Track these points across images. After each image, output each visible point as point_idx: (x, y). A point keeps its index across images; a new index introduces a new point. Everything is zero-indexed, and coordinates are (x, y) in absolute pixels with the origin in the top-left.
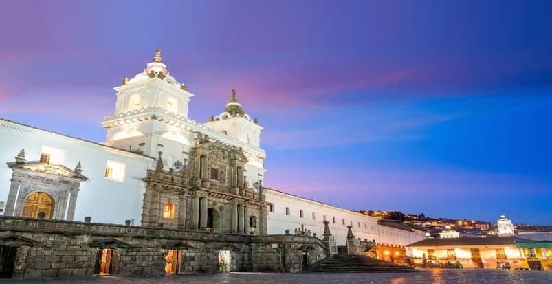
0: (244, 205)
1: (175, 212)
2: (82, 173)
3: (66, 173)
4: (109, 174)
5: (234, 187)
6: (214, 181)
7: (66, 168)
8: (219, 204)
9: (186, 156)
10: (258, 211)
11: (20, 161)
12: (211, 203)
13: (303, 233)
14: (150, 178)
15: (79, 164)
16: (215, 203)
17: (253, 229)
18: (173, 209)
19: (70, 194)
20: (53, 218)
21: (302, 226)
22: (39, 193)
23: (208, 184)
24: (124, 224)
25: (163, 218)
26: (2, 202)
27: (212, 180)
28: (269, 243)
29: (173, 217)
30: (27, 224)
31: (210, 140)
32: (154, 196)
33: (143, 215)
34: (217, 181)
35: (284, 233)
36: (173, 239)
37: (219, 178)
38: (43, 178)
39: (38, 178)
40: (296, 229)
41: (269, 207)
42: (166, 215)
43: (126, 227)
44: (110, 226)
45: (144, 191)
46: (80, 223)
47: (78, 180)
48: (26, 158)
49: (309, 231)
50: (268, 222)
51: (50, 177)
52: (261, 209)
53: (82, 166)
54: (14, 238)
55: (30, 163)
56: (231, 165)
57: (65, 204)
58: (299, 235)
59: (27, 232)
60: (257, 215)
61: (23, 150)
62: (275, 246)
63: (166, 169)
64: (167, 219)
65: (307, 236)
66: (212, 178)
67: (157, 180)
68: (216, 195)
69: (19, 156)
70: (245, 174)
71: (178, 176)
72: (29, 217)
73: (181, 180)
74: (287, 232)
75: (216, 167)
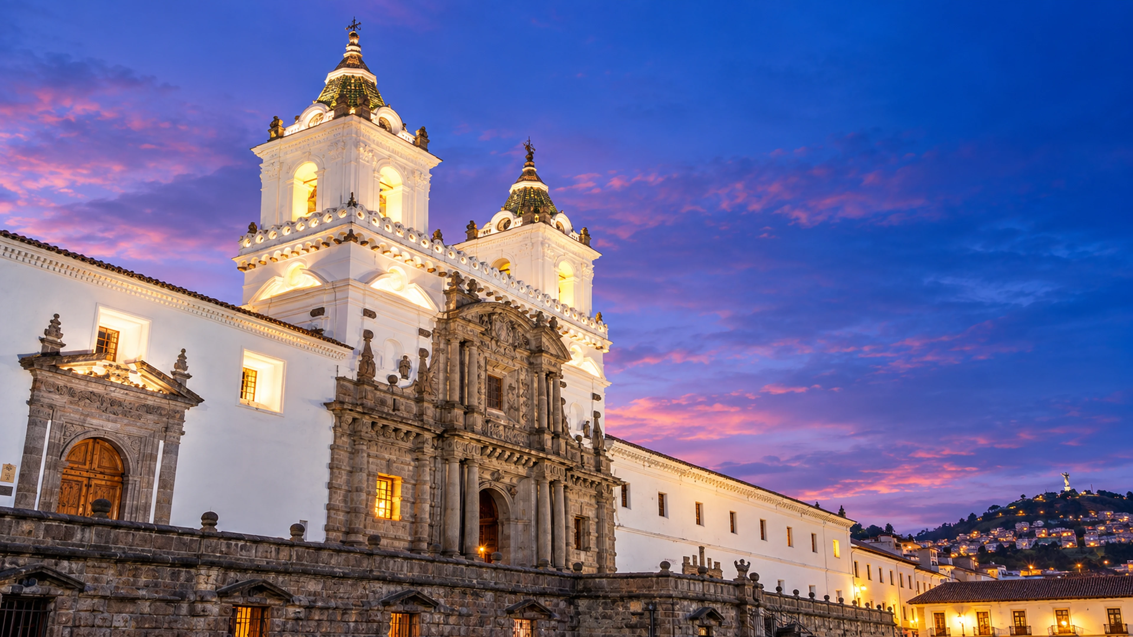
0: (563, 483)
1: (404, 500)
2: (189, 384)
3: (154, 386)
4: (250, 390)
5: (540, 431)
6: (495, 411)
7: (152, 370)
8: (507, 480)
9: (427, 343)
10: (593, 501)
11: (49, 348)
12: (487, 476)
13: (702, 570)
14: (342, 403)
15: (182, 357)
16: (497, 476)
17: (583, 556)
18: (398, 492)
19: (162, 443)
20: (127, 517)
21: (702, 549)
22: (95, 439)
23: (478, 421)
24: (287, 536)
25: (376, 521)
26: (9, 467)
27: (489, 410)
28: (622, 598)
29: (396, 517)
30: (69, 534)
31: (481, 295)
32: (354, 453)
33: (329, 508)
34: (501, 413)
35: (658, 570)
36: (399, 582)
37: (506, 406)
38: (101, 399)
39: (91, 396)
40: (686, 559)
41: (617, 490)
42: (381, 509)
43: (290, 545)
44: (257, 541)
45: (328, 437)
46: (191, 533)
47: (179, 405)
48: (63, 340)
49: (717, 564)
50: (618, 533)
51: (118, 394)
52: (599, 496)
53: (189, 362)
54: (40, 576)
55: (74, 357)
56: (533, 366)
57: (151, 472)
58: (692, 578)
59: (71, 557)
60: (590, 513)
61: (57, 316)
62: (636, 606)
63: (381, 377)
64: (384, 521)
65: (712, 580)
66: (490, 405)
67: (360, 409)
68: (499, 451)
69: (47, 332)
70: (563, 393)
71: (408, 398)
72: (73, 512)
73: (415, 409)
74: (665, 565)
75: (498, 373)
